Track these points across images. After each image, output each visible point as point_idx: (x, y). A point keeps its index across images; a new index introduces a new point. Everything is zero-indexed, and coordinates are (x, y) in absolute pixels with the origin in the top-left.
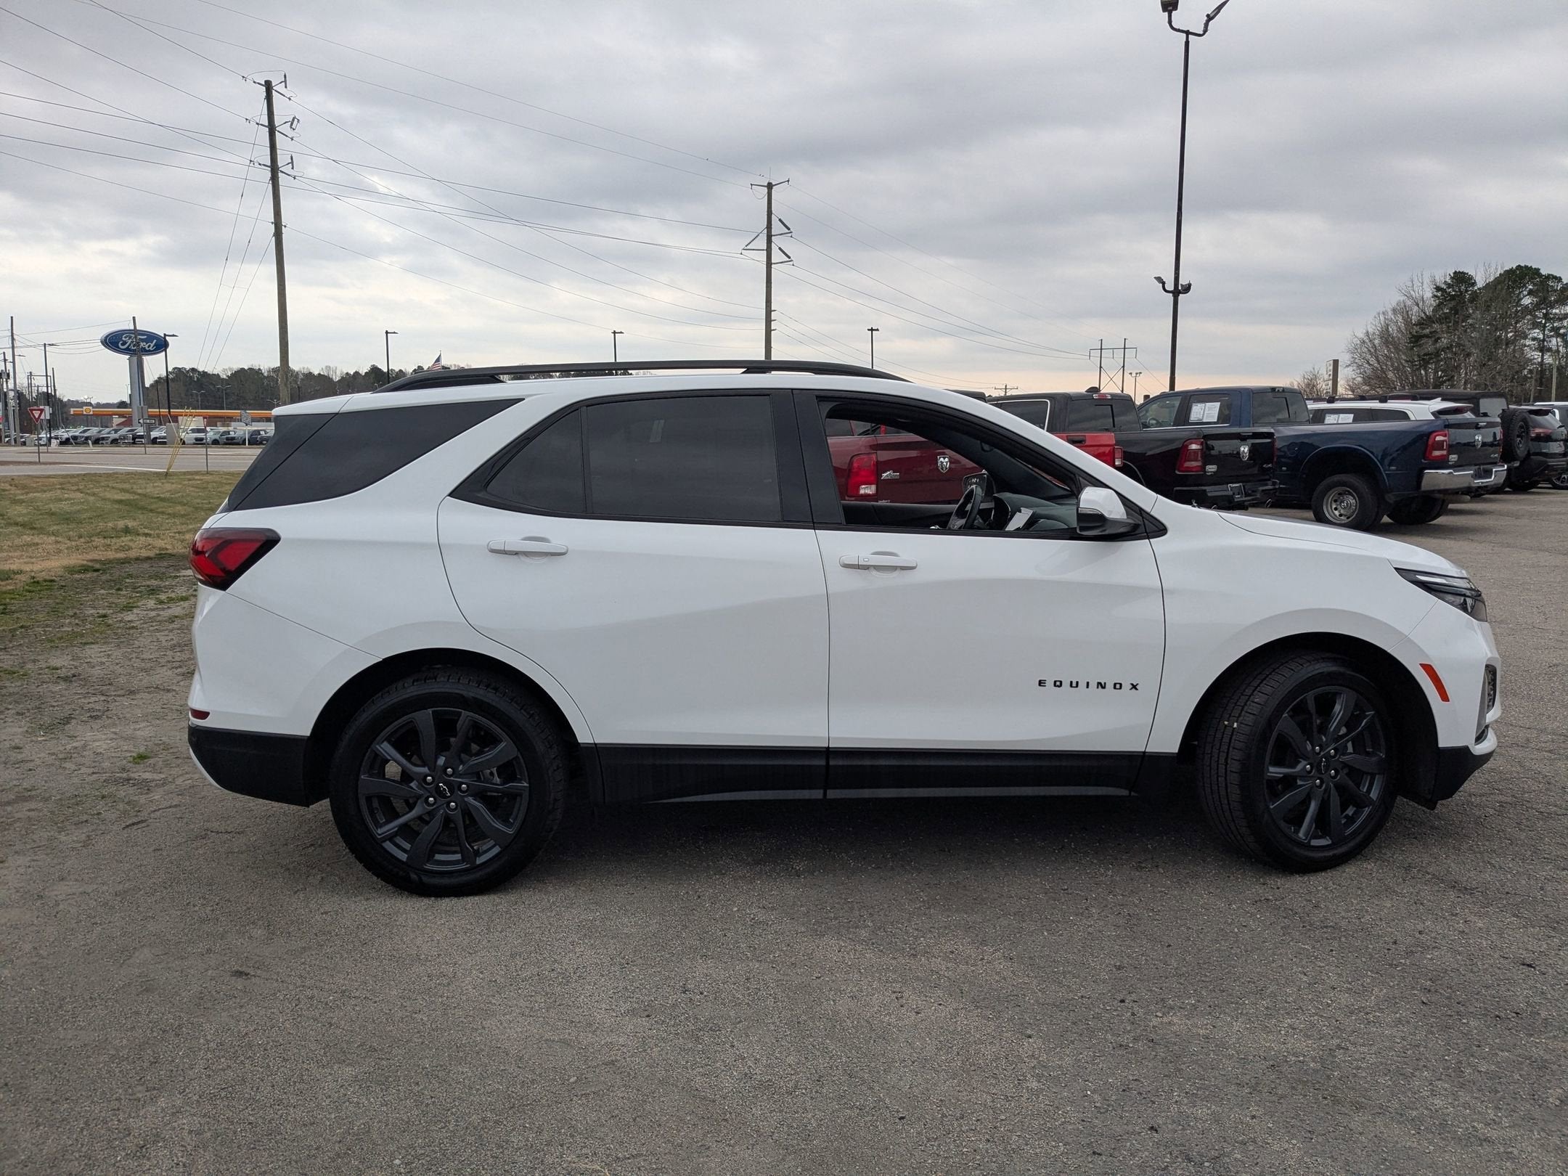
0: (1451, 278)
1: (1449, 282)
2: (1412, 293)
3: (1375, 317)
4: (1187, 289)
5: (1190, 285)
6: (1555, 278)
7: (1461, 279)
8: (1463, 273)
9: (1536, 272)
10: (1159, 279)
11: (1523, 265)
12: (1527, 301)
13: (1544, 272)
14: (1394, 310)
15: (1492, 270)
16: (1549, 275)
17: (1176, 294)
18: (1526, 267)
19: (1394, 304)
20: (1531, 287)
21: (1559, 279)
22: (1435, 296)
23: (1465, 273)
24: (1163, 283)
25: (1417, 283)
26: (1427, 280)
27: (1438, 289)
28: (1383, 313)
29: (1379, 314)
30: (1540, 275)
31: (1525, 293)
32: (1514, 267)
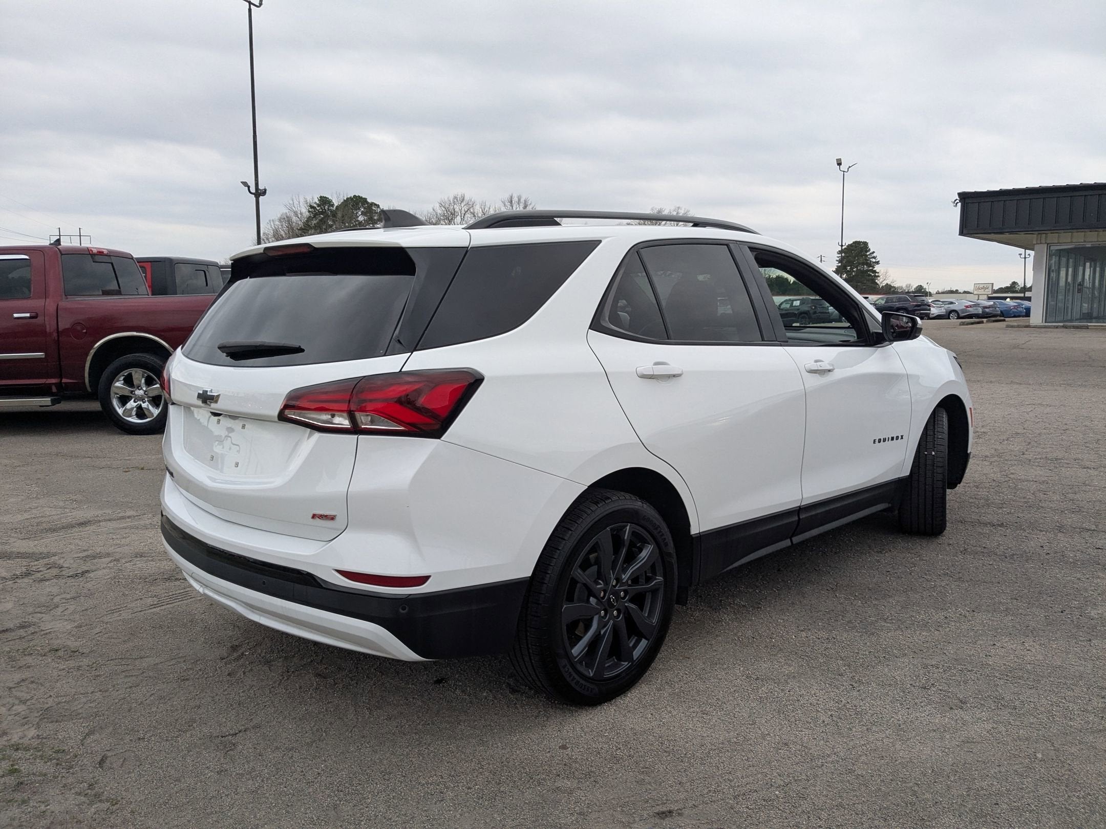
0: (319, 200)
1: (318, 202)
2: (294, 209)
3: (268, 223)
4: (264, 192)
5: (265, 190)
6: (376, 205)
7: (324, 201)
8: (325, 197)
9: (365, 199)
10: (245, 184)
11: (357, 195)
12: (361, 218)
13: (369, 201)
14: (280, 220)
15: (341, 197)
16: (372, 203)
17: (258, 196)
18: (359, 196)
19: (279, 216)
20: (362, 210)
21: (378, 206)
22: (309, 211)
23: (327, 198)
24: (249, 187)
25: (296, 202)
26: (302, 200)
27: (312, 207)
28: (273, 221)
29: (270, 221)
30: (368, 203)
31: (360, 213)
32: (352, 196)
